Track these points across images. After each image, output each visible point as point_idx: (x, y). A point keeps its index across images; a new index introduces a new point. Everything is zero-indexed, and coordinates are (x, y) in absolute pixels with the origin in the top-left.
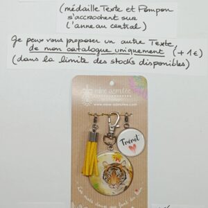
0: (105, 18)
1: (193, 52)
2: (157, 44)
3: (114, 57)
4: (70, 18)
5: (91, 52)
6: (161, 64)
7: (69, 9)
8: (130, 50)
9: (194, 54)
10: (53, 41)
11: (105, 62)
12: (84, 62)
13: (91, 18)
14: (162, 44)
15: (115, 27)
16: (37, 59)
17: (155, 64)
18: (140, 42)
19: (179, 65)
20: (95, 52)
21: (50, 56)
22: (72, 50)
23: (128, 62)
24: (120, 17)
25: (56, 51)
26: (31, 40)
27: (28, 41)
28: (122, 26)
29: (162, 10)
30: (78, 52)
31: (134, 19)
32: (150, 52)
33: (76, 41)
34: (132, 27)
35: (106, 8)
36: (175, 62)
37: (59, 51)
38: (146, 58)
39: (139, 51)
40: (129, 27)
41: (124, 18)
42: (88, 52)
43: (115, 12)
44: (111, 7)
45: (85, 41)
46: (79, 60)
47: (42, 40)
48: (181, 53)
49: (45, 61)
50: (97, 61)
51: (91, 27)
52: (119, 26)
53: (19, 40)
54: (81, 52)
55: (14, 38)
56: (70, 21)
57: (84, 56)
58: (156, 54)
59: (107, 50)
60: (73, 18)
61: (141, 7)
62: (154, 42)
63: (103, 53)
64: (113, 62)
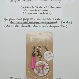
0: (37, 11)
1: (68, 22)
2: (55, 19)
3: (40, 25)
4: (24, 11)
5: (32, 23)
6: (57, 27)
7: (24, 8)
8: (46, 22)
9: (69, 23)
10: (18, 19)
11: (37, 26)
12: (30, 26)
13: (32, 10)
14: (57, 20)
15: (40, 14)
16: (13, 26)
17: (55, 27)
18: (49, 19)
19: (63, 27)
20: (33, 23)
21: (18, 25)
22: (25, 22)
23: (45, 26)
24: (42, 10)
25: (20, 23)
26: (11, 19)
27: (10, 20)
28: (43, 13)
29: (57, 7)
30: (27, 23)
31: (47, 10)
32: (53, 22)
33: (26, 19)
34: (46, 14)
35: (37, 7)
36: (62, 26)
37: (21, 23)
38: (51, 25)
39: (49, 22)
40: (45, 13)
41: (43, 10)
42: (31, 23)
43: (40, 8)
44: (39, 7)
45: (30, 19)
46: (28, 26)
47: (15, 19)
48: (64, 22)
49: (16, 26)
50: (34, 26)
51: (32, 14)
52: (42, 13)
53: (7, 19)
54: (28, 23)
55: (5, 19)
56: (24, 12)
57: (29, 25)
58: (55, 23)
59: (38, 22)
60: (25, 11)
61: (49, 7)
62: (54, 19)
63: (36, 23)
64: (40, 26)
